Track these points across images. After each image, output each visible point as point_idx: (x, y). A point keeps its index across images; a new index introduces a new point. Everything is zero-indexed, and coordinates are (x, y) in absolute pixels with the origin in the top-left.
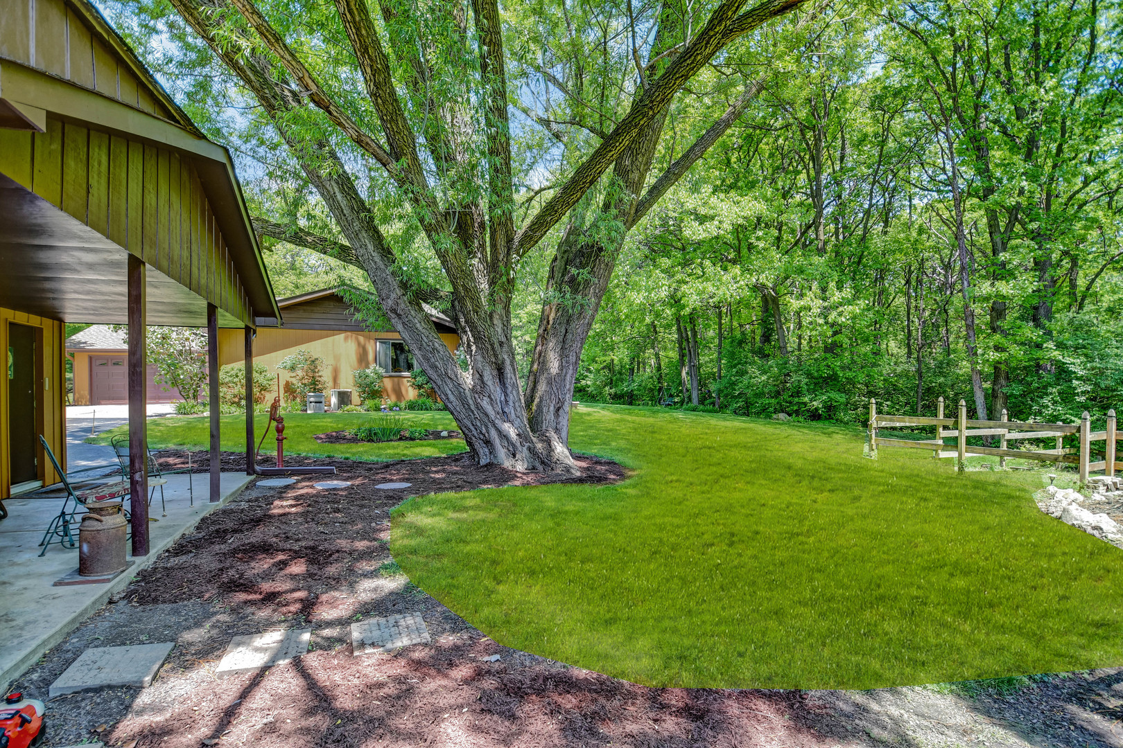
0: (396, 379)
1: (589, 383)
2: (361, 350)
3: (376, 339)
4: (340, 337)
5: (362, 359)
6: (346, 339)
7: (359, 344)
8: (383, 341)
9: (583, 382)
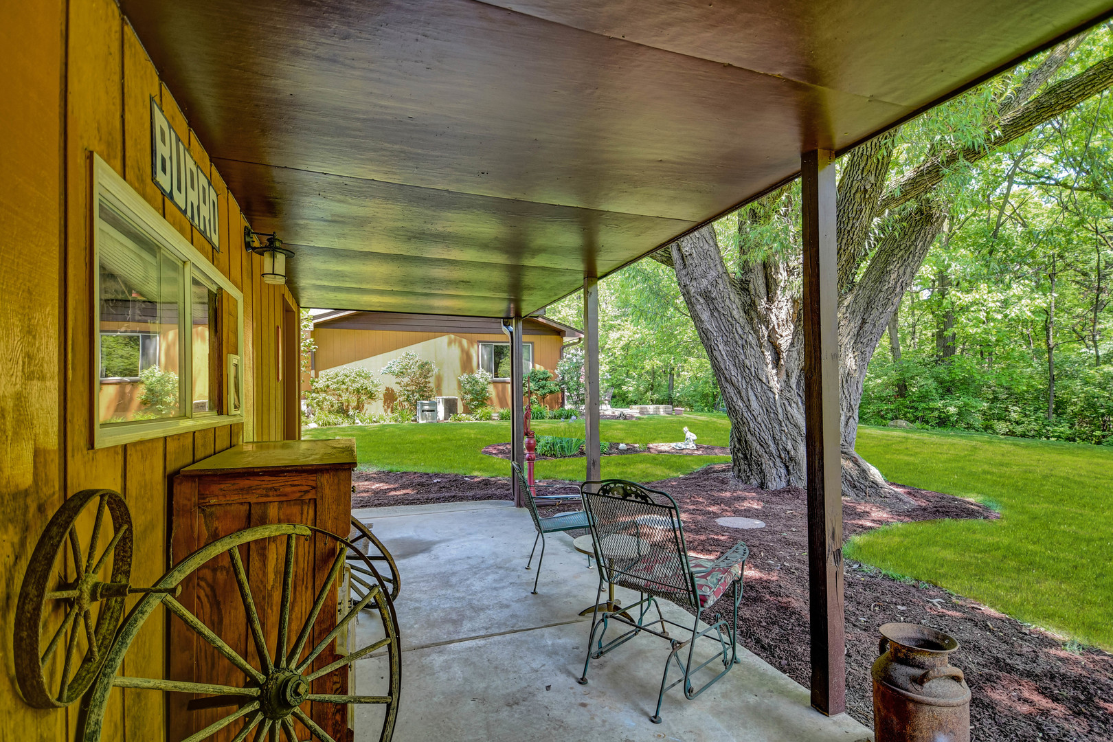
0: (500, 386)
1: (631, 389)
2: (465, 355)
3: (480, 342)
4: (444, 340)
5: (466, 364)
6: (450, 343)
7: (463, 350)
8: (485, 344)
9: (624, 388)
